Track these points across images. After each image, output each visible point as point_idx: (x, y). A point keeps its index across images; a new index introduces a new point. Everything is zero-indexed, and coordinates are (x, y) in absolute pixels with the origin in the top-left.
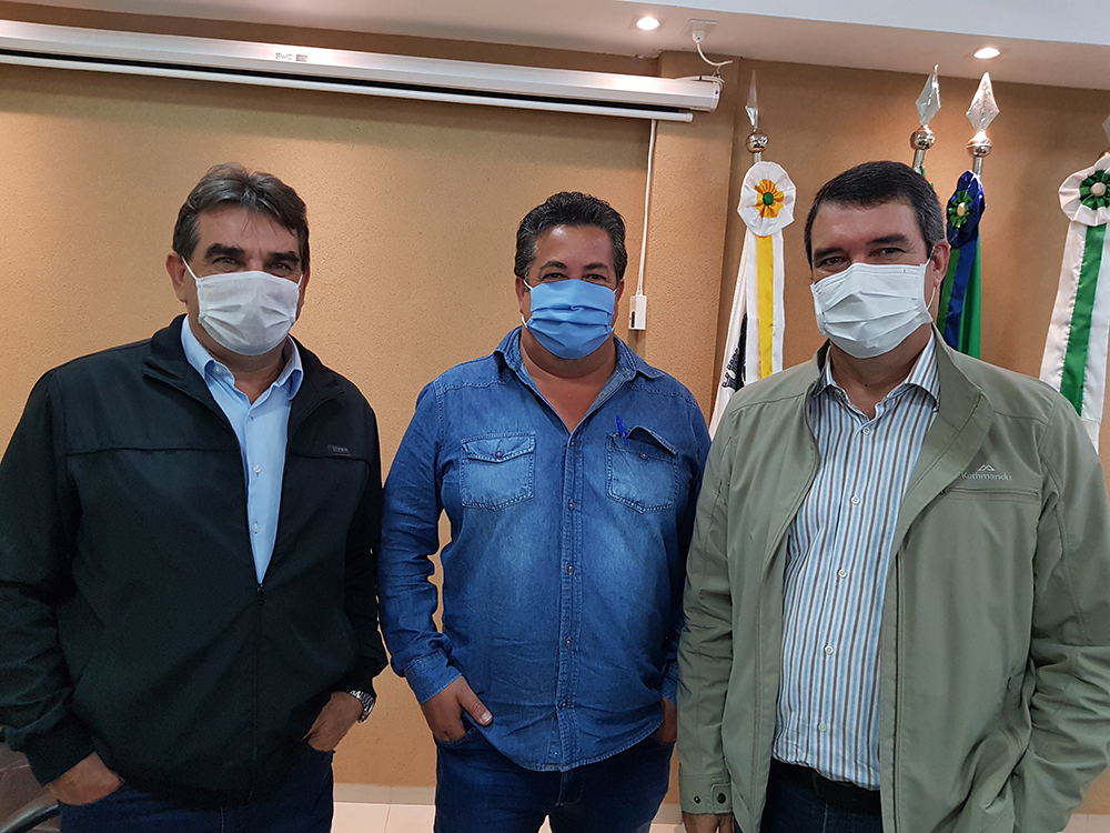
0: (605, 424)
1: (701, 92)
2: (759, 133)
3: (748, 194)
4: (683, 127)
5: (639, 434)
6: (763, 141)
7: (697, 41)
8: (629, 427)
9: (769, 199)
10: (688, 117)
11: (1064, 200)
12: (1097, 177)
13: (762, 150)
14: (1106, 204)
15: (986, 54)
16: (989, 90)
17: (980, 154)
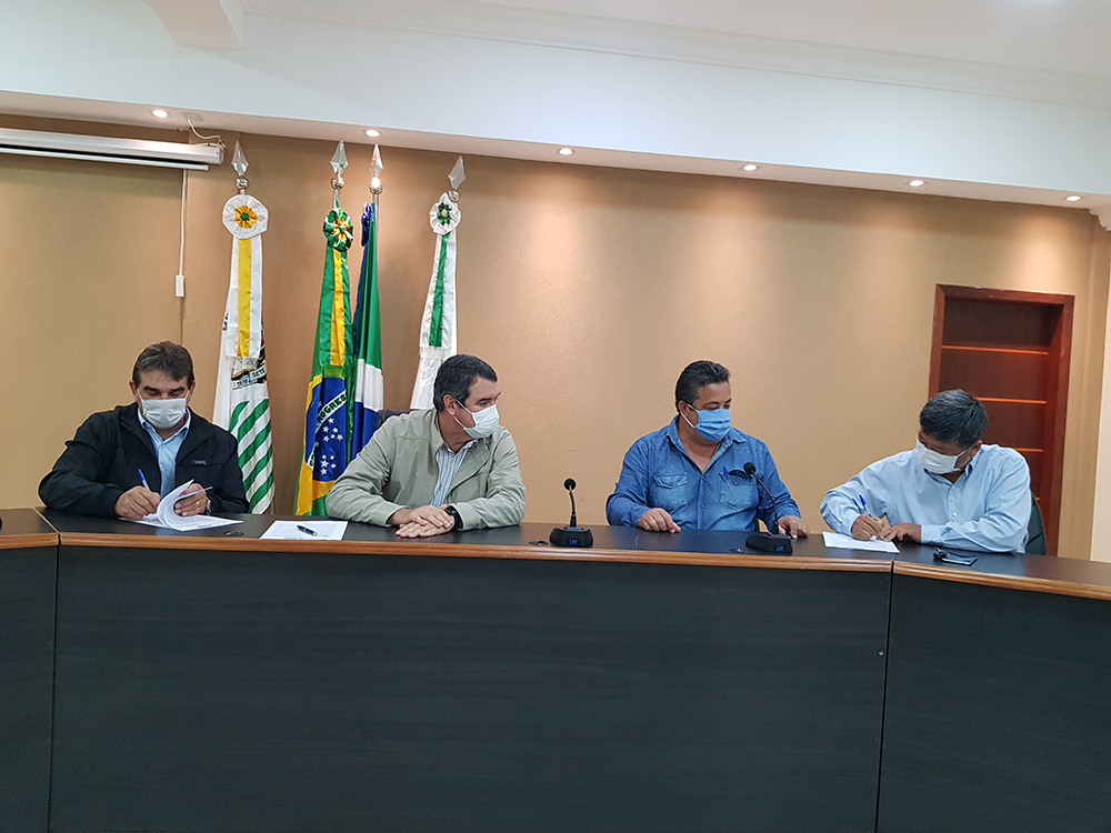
1: (211, 153)
2: (243, 178)
3: (229, 213)
4: (204, 172)
6: (245, 182)
7: (192, 123)
9: (245, 217)
10: (206, 167)
11: (432, 219)
12: (442, 207)
13: (245, 188)
14: (448, 223)
15: (372, 133)
16: (378, 155)
17: (375, 192)
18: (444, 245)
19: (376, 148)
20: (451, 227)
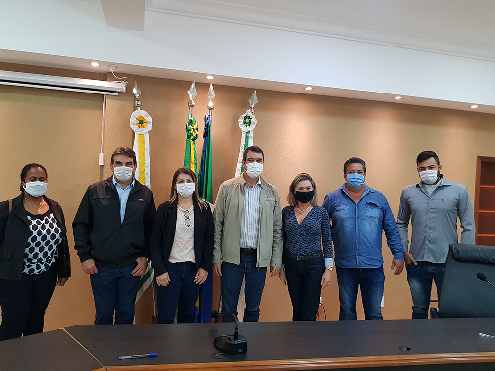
0: (363, 202)
1: (121, 86)
2: (138, 100)
3: (133, 120)
4: (115, 97)
5: (370, 204)
6: (140, 103)
7: (112, 70)
8: (368, 202)
9: (141, 122)
10: (117, 94)
11: (239, 123)
12: (246, 117)
13: (140, 106)
14: (250, 125)
15: (210, 77)
16: (212, 89)
17: (211, 109)
18: (247, 137)
19: (211, 85)
20: (251, 128)
